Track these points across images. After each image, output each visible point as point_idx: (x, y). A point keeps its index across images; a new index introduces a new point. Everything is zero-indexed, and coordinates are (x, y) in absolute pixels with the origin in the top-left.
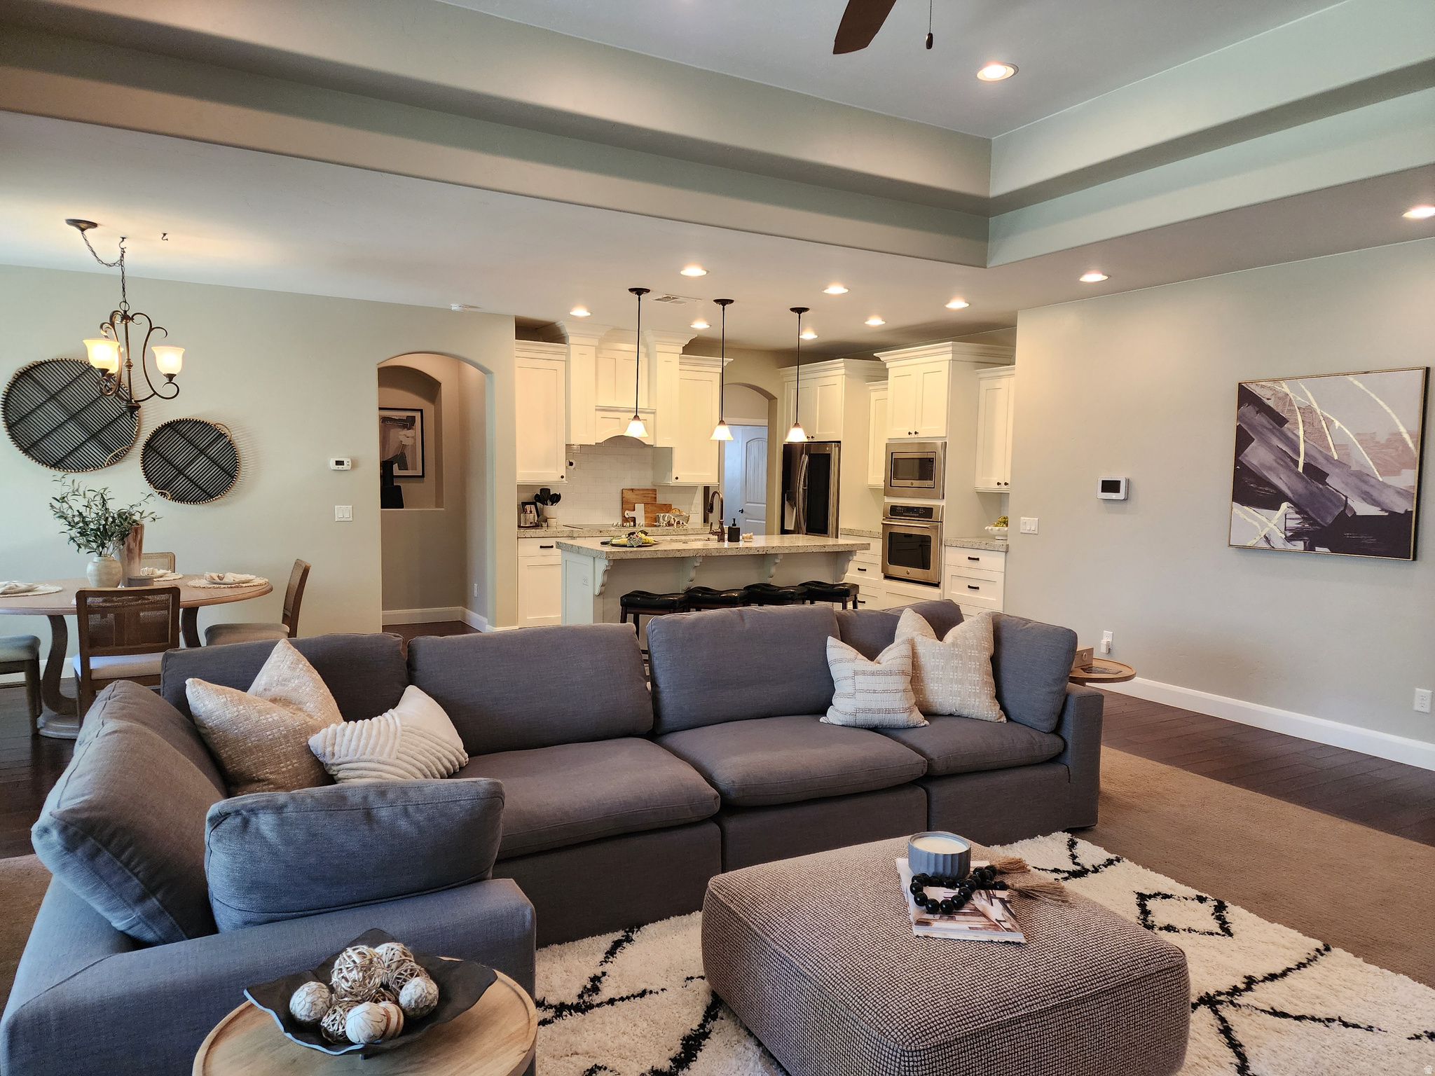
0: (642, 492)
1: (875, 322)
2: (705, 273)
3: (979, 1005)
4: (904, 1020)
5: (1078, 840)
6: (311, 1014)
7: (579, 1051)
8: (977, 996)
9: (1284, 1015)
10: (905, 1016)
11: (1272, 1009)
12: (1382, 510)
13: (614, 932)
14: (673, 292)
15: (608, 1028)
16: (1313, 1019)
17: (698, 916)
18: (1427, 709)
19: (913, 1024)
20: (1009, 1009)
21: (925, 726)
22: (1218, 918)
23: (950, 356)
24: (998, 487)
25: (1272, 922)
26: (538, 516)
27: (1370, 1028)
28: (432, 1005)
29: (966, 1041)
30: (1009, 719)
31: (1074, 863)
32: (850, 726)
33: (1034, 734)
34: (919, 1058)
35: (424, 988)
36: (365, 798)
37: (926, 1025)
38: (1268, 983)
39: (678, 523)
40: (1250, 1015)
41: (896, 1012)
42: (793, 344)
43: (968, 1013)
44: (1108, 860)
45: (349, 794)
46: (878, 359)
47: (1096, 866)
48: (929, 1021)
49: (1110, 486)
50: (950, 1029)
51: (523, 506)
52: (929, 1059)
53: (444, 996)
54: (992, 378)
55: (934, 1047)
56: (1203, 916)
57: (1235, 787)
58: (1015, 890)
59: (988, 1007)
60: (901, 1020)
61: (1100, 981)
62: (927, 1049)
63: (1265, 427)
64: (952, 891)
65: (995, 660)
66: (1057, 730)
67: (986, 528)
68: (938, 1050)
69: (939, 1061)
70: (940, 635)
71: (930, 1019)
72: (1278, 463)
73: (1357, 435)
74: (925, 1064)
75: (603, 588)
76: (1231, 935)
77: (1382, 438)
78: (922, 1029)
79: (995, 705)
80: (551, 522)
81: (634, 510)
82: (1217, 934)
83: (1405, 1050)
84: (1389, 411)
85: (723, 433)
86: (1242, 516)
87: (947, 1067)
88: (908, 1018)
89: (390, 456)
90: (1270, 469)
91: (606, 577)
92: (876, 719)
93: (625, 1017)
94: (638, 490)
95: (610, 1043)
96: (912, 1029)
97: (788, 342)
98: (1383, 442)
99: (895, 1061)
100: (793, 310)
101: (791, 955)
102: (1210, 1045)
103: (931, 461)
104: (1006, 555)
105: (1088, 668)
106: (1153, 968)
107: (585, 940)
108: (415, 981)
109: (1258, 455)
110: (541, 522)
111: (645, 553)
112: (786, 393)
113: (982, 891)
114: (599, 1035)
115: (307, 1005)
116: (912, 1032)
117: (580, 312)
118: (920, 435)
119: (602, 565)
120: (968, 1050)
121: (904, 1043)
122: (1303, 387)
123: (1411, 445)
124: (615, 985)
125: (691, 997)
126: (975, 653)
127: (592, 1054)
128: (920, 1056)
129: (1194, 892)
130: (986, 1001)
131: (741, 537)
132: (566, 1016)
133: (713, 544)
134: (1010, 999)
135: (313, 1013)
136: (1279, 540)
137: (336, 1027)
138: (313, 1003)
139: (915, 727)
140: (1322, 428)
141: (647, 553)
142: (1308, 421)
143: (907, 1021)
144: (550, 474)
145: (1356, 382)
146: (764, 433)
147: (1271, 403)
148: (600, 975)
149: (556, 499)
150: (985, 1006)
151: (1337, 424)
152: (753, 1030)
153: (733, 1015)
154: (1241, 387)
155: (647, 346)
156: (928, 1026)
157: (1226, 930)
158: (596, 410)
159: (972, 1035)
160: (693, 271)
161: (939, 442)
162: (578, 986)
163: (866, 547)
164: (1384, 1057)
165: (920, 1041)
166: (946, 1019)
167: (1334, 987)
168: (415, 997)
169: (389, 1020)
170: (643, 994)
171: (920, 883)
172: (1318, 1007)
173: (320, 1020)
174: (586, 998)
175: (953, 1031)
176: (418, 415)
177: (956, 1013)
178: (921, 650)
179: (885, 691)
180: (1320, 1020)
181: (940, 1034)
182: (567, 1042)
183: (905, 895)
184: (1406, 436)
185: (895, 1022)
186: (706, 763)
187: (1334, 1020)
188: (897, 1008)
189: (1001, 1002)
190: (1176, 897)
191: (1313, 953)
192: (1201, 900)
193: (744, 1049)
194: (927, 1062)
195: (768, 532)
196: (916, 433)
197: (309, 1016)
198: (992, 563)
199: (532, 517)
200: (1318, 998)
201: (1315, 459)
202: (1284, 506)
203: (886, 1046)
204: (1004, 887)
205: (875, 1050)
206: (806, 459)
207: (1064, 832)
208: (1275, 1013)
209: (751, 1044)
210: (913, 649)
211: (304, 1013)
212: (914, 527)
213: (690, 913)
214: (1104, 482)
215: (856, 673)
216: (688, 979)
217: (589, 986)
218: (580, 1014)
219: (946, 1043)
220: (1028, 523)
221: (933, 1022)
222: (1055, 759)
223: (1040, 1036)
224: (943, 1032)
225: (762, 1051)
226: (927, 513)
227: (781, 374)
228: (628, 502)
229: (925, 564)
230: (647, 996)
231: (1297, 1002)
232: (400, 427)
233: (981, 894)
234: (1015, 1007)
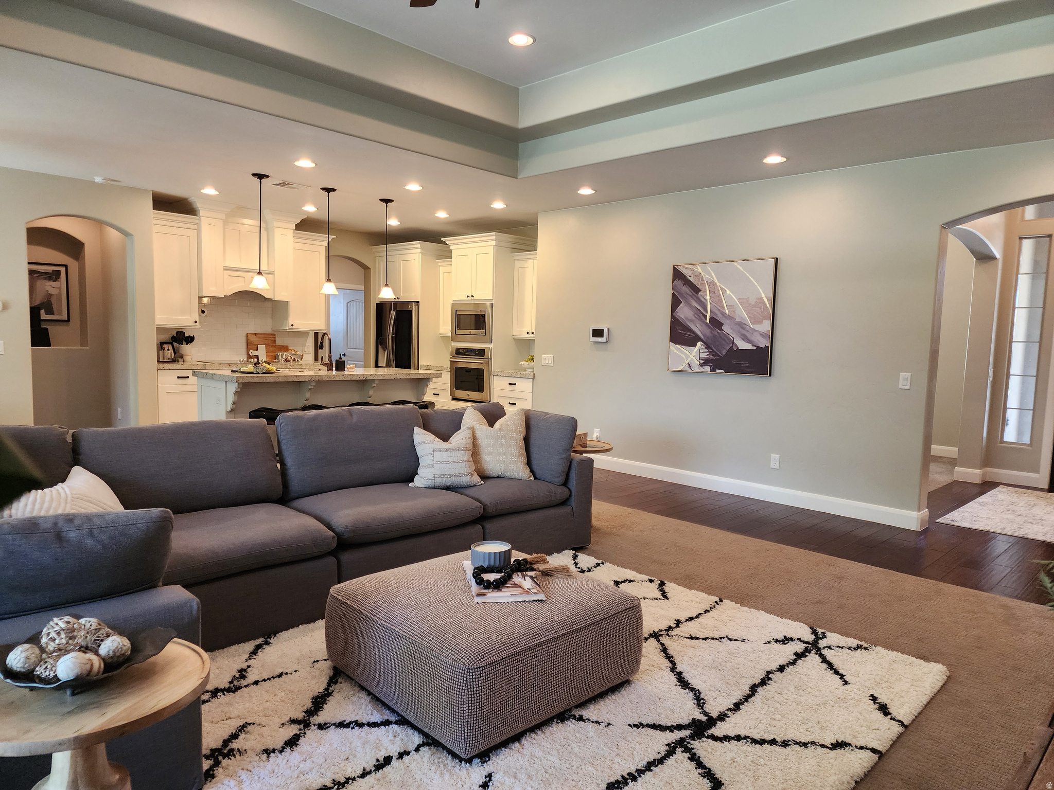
0: (262, 336)
1: (442, 215)
2: (314, 165)
3: (517, 638)
4: (469, 651)
5: (579, 554)
6: (26, 666)
7: (232, 716)
8: (516, 632)
9: (697, 638)
10: (470, 648)
11: (690, 635)
12: (753, 346)
13: (255, 639)
14: (288, 179)
15: (254, 699)
16: (713, 639)
17: (321, 623)
18: (777, 467)
19: (475, 652)
20: (536, 638)
21: (481, 484)
22: (661, 590)
23: (494, 243)
24: (527, 335)
25: (691, 589)
26: (175, 353)
27: (743, 640)
28: (127, 654)
29: (509, 659)
30: (535, 478)
31: (576, 567)
32: (430, 488)
33: (551, 486)
34: (479, 673)
35: (120, 642)
36: (56, 524)
37: (483, 652)
38: (688, 623)
39: (294, 360)
40: (678, 640)
41: (464, 647)
42: (383, 229)
43: (510, 643)
44: (597, 564)
45: (40, 521)
46: (444, 243)
47: (590, 568)
48: (485, 650)
49: (598, 333)
50: (499, 653)
51: (161, 345)
52: (485, 673)
53: (135, 649)
54: (523, 259)
55: (488, 664)
56: (652, 590)
57: (671, 519)
58: (540, 571)
59: (523, 638)
60: (467, 651)
61: (591, 618)
62: (484, 666)
63: (687, 294)
64: (500, 574)
65: (527, 440)
66: (565, 484)
67: (520, 363)
68: (491, 667)
69: (492, 673)
70: (491, 424)
71: (486, 648)
72: (695, 317)
73: (739, 299)
74: (483, 676)
75: (234, 405)
76: (668, 599)
77: (753, 301)
78: (481, 655)
79: (527, 469)
80: (187, 358)
81: (257, 350)
82: (660, 599)
83: (762, 649)
84: (756, 284)
85: (330, 288)
86: (675, 351)
87: (497, 677)
88: (472, 649)
89: (37, 303)
90: (691, 321)
91: (236, 397)
92: (448, 481)
93: (267, 691)
94: (261, 334)
95: (256, 708)
96: (474, 656)
97: (378, 227)
98: (753, 303)
99: (464, 677)
100: (382, 200)
101: (392, 625)
102: (655, 659)
103: (483, 316)
104: (533, 380)
105: (585, 446)
106: (622, 608)
107: (233, 647)
108: (111, 639)
109: (684, 312)
110: (177, 358)
111: (269, 378)
112: (377, 264)
113: (519, 573)
114: (247, 705)
115: (22, 660)
116: (474, 657)
117: (210, 191)
118: (475, 298)
119: (233, 388)
120: (510, 665)
121: (469, 664)
122: (709, 269)
123: (768, 305)
124: (258, 673)
125: (317, 673)
126: (514, 435)
127: (243, 717)
128: (480, 671)
129: (647, 578)
130: (521, 634)
131: (346, 369)
132: (220, 696)
133: (324, 372)
134: (537, 632)
135: (27, 665)
136: (696, 366)
137: (47, 673)
138: (27, 658)
139: (475, 486)
140: (720, 294)
141: (271, 378)
142: (712, 290)
143: (471, 651)
144: (186, 320)
145: (738, 266)
146: (361, 296)
147: (691, 279)
148: (246, 667)
149: (190, 340)
150: (521, 637)
151: (728, 292)
152: (364, 684)
153: (350, 679)
154: (675, 269)
155: (266, 223)
156: (485, 652)
157: (665, 596)
158: (225, 269)
159: (512, 655)
160: (305, 163)
161: (488, 303)
162: (228, 676)
163: (439, 376)
164: (751, 655)
165: (480, 662)
166: (496, 647)
167: (724, 621)
168: (113, 648)
169: (92, 665)
170: (280, 675)
171: (478, 572)
172: (715, 632)
173: (34, 670)
174: (236, 683)
175: (501, 654)
176: (63, 270)
177: (502, 643)
178: (478, 434)
179: (454, 462)
180: (716, 639)
181: (493, 656)
182: (222, 712)
183: (469, 581)
184: (766, 300)
185: (463, 653)
186: (325, 516)
187: (724, 638)
188: (465, 644)
189: (530, 634)
190: (637, 581)
191: (713, 604)
192: (651, 581)
193: (358, 699)
194: (484, 675)
195: (366, 366)
196: (472, 296)
197: (24, 668)
198: (524, 386)
199: (169, 354)
200: (715, 627)
201: (716, 315)
202: (699, 344)
203: (458, 668)
204: (533, 570)
205: (451, 672)
206: (393, 314)
207: (570, 550)
208: (692, 638)
209: (363, 695)
210: (473, 434)
211: (19, 665)
212: (472, 363)
213: (314, 621)
214: (594, 330)
215: (434, 451)
216: (314, 662)
217: (237, 676)
218: (231, 693)
219: (496, 661)
220: (547, 359)
221: (488, 650)
222: (564, 503)
223: (555, 653)
224: (494, 655)
225: (371, 698)
226: (481, 353)
227: (373, 250)
228: (252, 344)
229: (480, 389)
230: (284, 676)
231: (704, 631)
232: (46, 279)
233: (518, 575)
234: (539, 636)
